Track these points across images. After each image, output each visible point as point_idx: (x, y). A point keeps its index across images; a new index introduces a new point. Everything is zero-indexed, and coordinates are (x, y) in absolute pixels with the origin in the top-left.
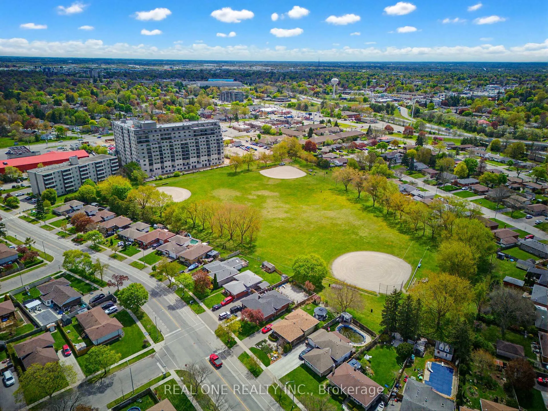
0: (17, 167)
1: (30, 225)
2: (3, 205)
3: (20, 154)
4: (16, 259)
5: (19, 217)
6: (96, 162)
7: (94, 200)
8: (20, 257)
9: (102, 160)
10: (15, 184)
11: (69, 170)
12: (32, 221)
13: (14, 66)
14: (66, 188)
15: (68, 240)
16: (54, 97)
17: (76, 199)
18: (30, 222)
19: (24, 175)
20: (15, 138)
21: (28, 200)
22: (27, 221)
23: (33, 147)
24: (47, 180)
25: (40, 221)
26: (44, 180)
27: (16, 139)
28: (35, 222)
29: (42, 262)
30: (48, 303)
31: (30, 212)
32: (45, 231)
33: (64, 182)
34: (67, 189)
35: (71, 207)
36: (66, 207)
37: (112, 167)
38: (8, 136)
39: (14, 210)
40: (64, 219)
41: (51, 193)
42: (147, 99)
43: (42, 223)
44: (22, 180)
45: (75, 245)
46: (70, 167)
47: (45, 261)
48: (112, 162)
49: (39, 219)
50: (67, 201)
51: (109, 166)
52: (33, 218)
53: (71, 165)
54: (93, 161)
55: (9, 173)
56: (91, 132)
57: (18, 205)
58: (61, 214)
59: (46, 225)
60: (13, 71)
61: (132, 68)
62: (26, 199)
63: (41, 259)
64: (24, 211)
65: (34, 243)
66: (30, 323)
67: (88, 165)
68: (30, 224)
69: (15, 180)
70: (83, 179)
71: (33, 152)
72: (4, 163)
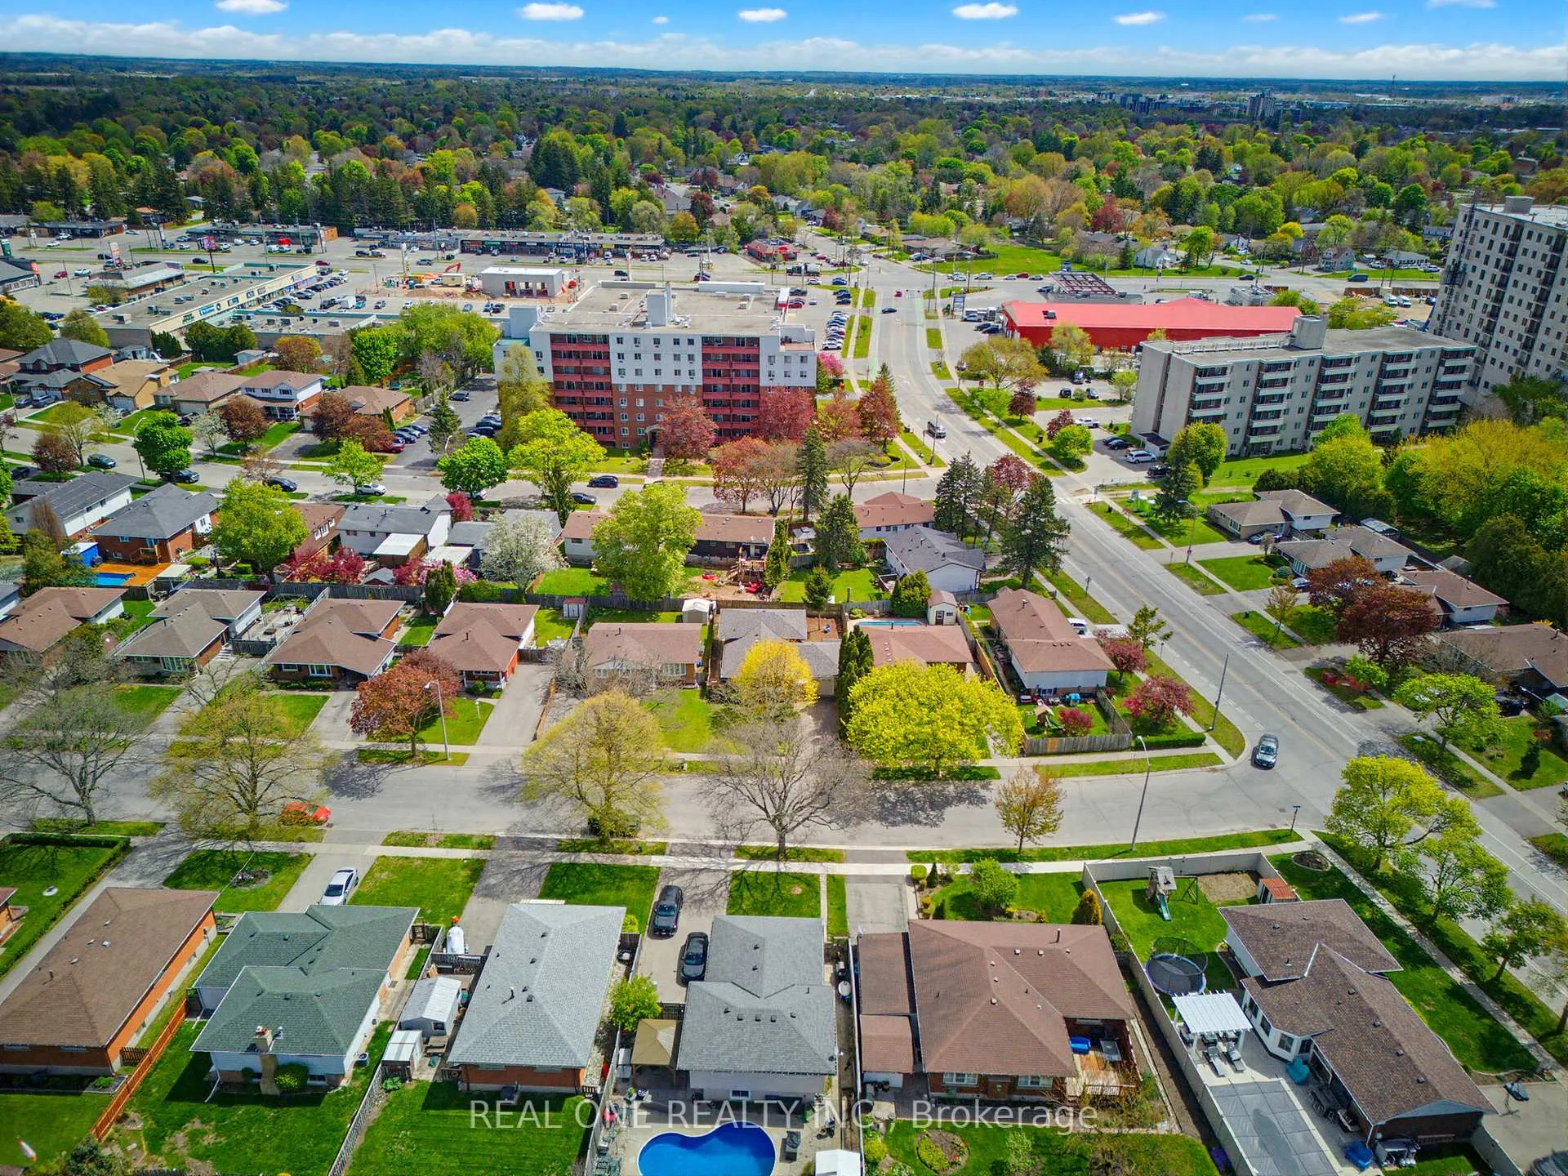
0: (1086, 329)
1: (1126, 547)
2: (1036, 449)
3: (1086, 295)
4: (1098, 688)
5: (1089, 505)
6: (1390, 351)
7: (1379, 510)
8: (1114, 685)
9: (1415, 349)
10: (1066, 385)
11: (1287, 366)
12: (1133, 534)
13: (1050, 94)
14: (1252, 431)
15: (1289, 665)
16: (1161, 157)
17: (1302, 484)
18: (1127, 535)
19: (1098, 364)
20: (1064, 251)
21: (1113, 448)
22: (1117, 529)
23: (1119, 282)
24: (1201, 389)
25: (1163, 541)
26: (1195, 384)
27: (1065, 256)
28: (1144, 540)
29: (1197, 742)
30: (1285, 1043)
31: (1129, 493)
32: (1187, 588)
33: (1253, 408)
34: (1254, 440)
35: (1286, 516)
36: (1267, 510)
37: (1437, 385)
38: (1043, 246)
39: (1070, 474)
40: (1257, 561)
41: (1209, 442)
42: (1466, 178)
43: (1171, 551)
44: (1090, 375)
45: (1326, 700)
46: (1293, 357)
47: (1212, 746)
48: (1449, 363)
49: (1161, 531)
50: (1270, 489)
51: (1429, 377)
52: (1137, 521)
53: (1292, 347)
54: (1376, 345)
55: (1060, 346)
56: (1288, 258)
57: (1085, 459)
58: (1243, 534)
59: (1187, 565)
60: (1047, 102)
61: (1367, 100)
62: (1106, 443)
63: (1197, 729)
64: (1102, 487)
65: (1167, 637)
66: (1193, 1133)
67: (1358, 359)
68: (1125, 540)
69: (1070, 374)
70: (1320, 411)
71: (1123, 296)
72: (1045, 313)
